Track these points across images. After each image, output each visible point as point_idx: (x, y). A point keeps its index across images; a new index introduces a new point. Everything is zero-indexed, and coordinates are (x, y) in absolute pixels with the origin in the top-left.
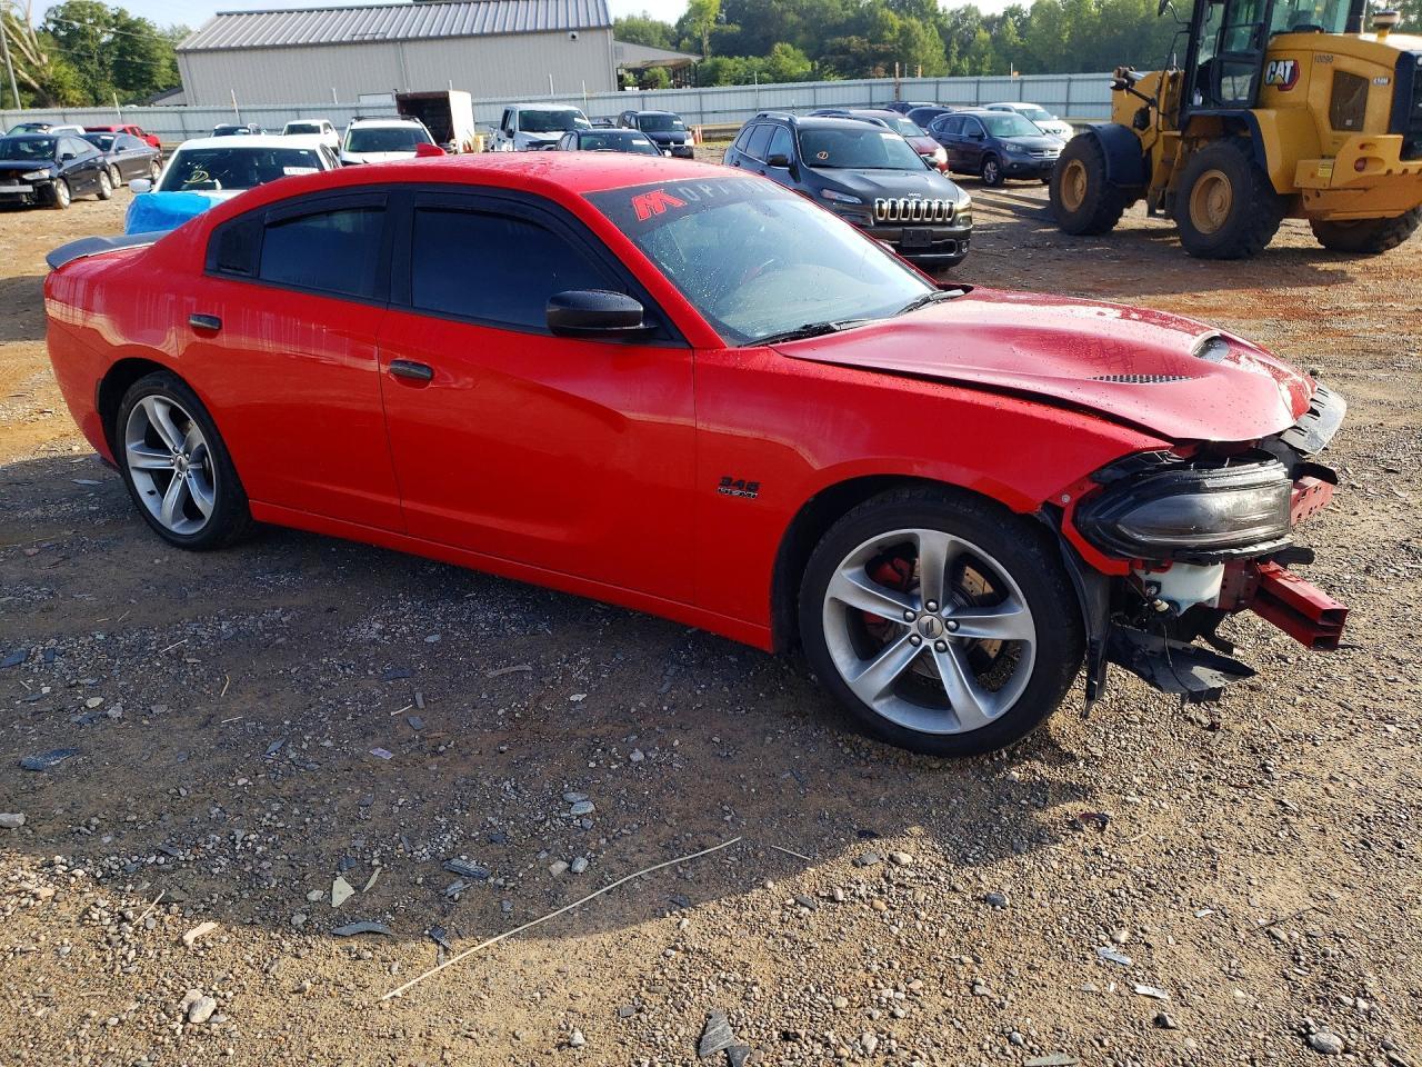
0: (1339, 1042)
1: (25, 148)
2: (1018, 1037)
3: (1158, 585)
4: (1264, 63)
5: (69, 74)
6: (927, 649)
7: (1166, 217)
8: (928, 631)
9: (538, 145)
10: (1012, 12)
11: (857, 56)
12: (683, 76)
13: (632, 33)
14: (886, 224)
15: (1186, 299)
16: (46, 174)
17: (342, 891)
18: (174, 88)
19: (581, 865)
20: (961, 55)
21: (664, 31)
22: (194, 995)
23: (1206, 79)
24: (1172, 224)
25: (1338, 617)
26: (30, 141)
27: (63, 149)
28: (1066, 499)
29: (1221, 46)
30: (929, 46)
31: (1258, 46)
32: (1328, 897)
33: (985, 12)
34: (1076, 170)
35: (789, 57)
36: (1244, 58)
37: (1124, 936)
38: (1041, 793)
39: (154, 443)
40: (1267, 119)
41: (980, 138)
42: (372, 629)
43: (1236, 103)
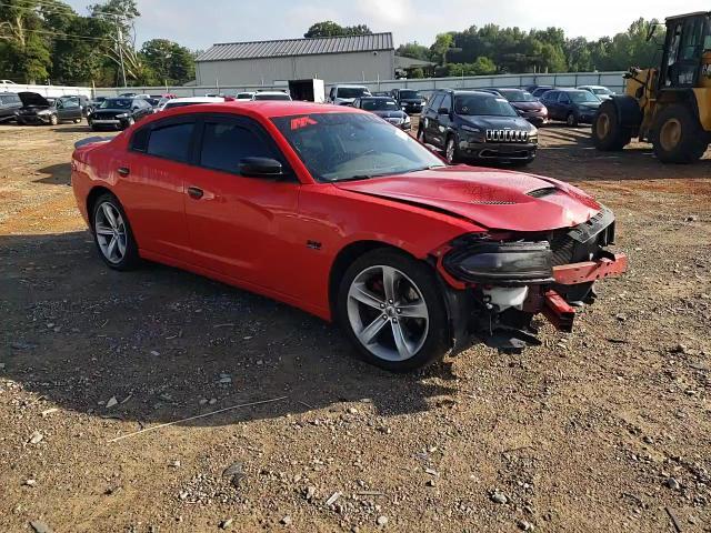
0: (504, 498)
1: (118, 103)
2: (362, 483)
3: (490, 297)
4: (701, 65)
5: (149, 72)
6: (389, 322)
7: (648, 142)
8: (390, 313)
9: (345, 104)
10: (603, 40)
11: (519, 63)
12: (430, 72)
13: (407, 52)
14: (492, 142)
15: (645, 183)
16: (126, 115)
17: (113, 401)
18: (194, 78)
19: (213, 401)
20: (574, 63)
21: (424, 51)
22: (37, 433)
23: (671, 73)
24: (651, 146)
25: (571, 316)
26: (122, 101)
27: (134, 104)
28: (439, 253)
29: (678, 57)
30: (558, 58)
31: (698, 55)
32: (540, 443)
33: (589, 40)
34: (605, 118)
35: (485, 63)
36: (690, 62)
37: (433, 450)
38: (432, 390)
39: (106, 223)
40: (700, 93)
41: (567, 102)
42: (175, 306)
43: (686, 84)
